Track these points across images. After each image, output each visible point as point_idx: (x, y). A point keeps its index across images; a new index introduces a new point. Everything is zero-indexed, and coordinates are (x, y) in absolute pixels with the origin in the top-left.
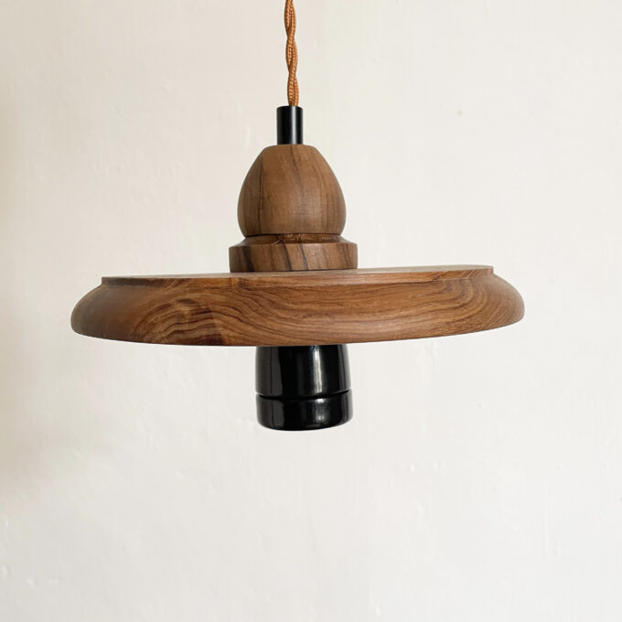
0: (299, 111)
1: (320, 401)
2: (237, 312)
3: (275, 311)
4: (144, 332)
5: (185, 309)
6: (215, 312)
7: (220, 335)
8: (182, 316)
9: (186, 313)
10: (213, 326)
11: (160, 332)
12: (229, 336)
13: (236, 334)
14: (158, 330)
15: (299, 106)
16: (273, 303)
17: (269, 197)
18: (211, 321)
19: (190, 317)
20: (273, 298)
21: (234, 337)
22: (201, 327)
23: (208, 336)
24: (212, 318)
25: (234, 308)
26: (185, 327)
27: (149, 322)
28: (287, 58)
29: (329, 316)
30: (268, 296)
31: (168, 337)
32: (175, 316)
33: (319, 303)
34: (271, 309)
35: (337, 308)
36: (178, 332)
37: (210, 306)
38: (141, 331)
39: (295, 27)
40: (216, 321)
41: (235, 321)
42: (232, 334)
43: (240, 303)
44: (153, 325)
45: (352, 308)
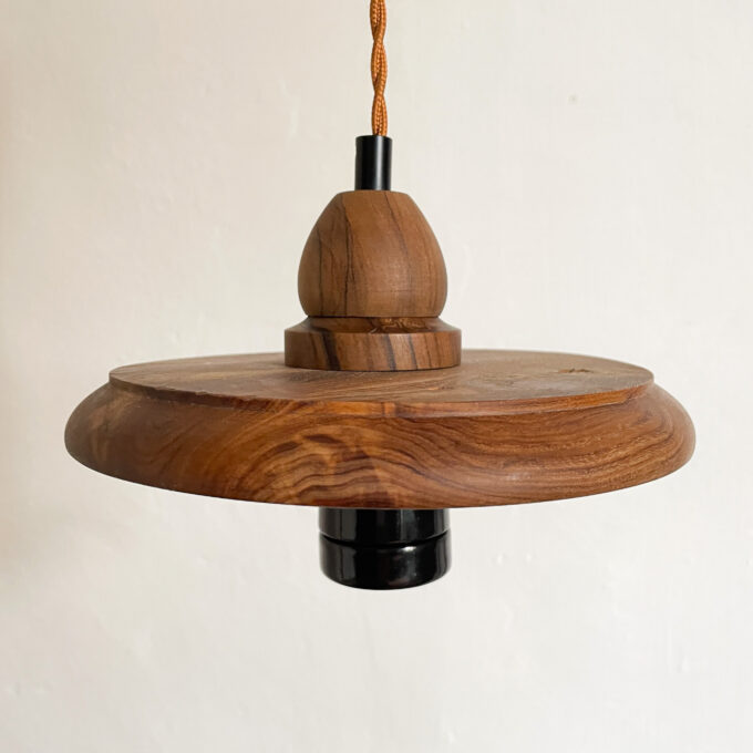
0: (387, 142)
1: (408, 549)
2: (409, 459)
3: (464, 457)
4: (257, 486)
5: (325, 452)
6: (375, 457)
7: (386, 493)
8: (322, 463)
9: (327, 458)
10: (375, 479)
11: (285, 488)
12: (399, 495)
13: (411, 492)
14: (280, 485)
15: (388, 136)
16: (457, 443)
17: (362, 267)
18: (370, 472)
19: (333, 465)
20: (455, 435)
21: (408, 497)
22: (356, 481)
23: (367, 495)
24: (372, 468)
25: (401, 452)
26: (329, 482)
27: (265, 471)
28: (372, 67)
29: (537, 463)
30: (446, 432)
31: (300, 495)
32: (309, 463)
33: (521, 443)
34: (456, 454)
35: (542, 449)
36: (318, 488)
37: (365, 449)
38: (250, 483)
39: (385, 24)
40: (379, 473)
41: (407, 471)
42: (404, 492)
43: (408, 444)
44: (272, 476)
45: (562, 449)
